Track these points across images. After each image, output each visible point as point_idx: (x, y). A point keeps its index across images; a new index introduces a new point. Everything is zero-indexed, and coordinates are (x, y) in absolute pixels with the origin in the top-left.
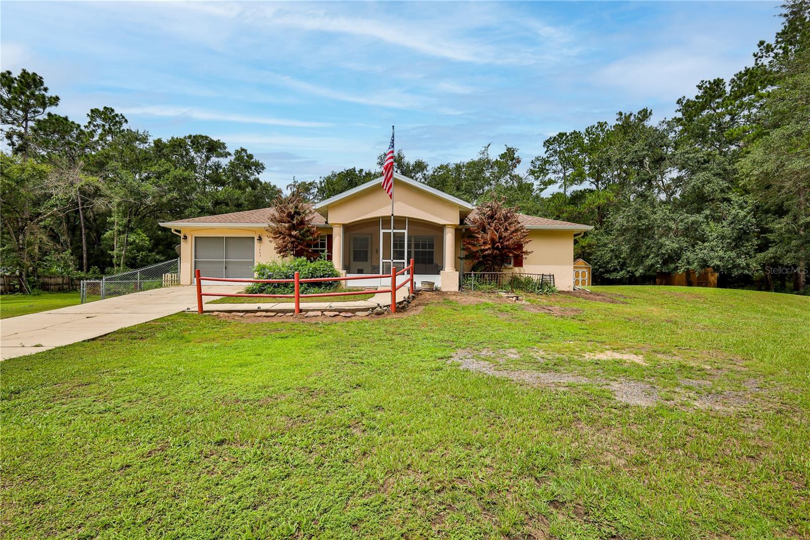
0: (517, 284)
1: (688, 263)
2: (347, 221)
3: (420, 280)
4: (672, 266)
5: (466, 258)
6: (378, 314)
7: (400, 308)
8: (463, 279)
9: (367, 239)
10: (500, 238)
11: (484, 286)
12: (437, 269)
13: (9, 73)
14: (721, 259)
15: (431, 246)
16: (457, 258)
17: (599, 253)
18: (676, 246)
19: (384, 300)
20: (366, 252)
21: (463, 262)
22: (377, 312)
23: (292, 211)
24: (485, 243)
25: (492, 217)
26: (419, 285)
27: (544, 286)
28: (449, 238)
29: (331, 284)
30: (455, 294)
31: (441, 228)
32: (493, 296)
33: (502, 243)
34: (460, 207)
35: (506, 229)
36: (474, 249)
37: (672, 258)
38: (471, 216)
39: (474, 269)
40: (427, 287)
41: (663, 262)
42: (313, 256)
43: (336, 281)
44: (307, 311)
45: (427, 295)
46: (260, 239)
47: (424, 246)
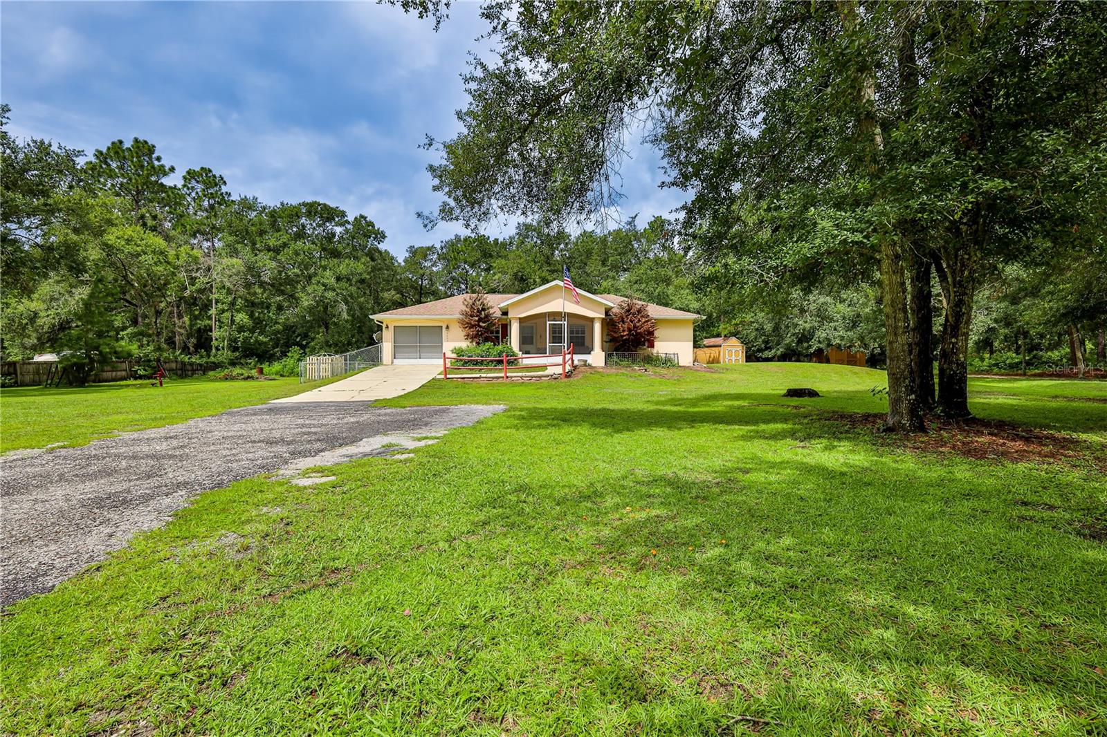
0: (650, 360)
1: (820, 342)
2: (522, 316)
3: (577, 358)
4: (805, 345)
5: (610, 341)
6: (555, 379)
7: (568, 375)
8: (608, 357)
9: (532, 327)
10: (635, 327)
11: (624, 363)
12: (588, 350)
13: (121, 142)
14: (842, 338)
15: (583, 332)
16: (603, 341)
17: (745, 332)
18: (808, 326)
19: (559, 370)
20: (532, 338)
21: (608, 344)
22: (554, 378)
23: (480, 308)
24: (624, 331)
25: (628, 311)
26: (576, 362)
27: (668, 362)
28: (597, 327)
29: (513, 362)
30: (602, 368)
31: (592, 320)
32: (628, 369)
33: (636, 331)
34: (605, 305)
35: (639, 321)
36: (616, 335)
37: (805, 337)
38: (614, 310)
39: (616, 350)
40: (582, 363)
41: (798, 341)
42: (496, 341)
43: (515, 360)
44: (511, 377)
45: (583, 369)
46: (447, 327)
47: (577, 332)
